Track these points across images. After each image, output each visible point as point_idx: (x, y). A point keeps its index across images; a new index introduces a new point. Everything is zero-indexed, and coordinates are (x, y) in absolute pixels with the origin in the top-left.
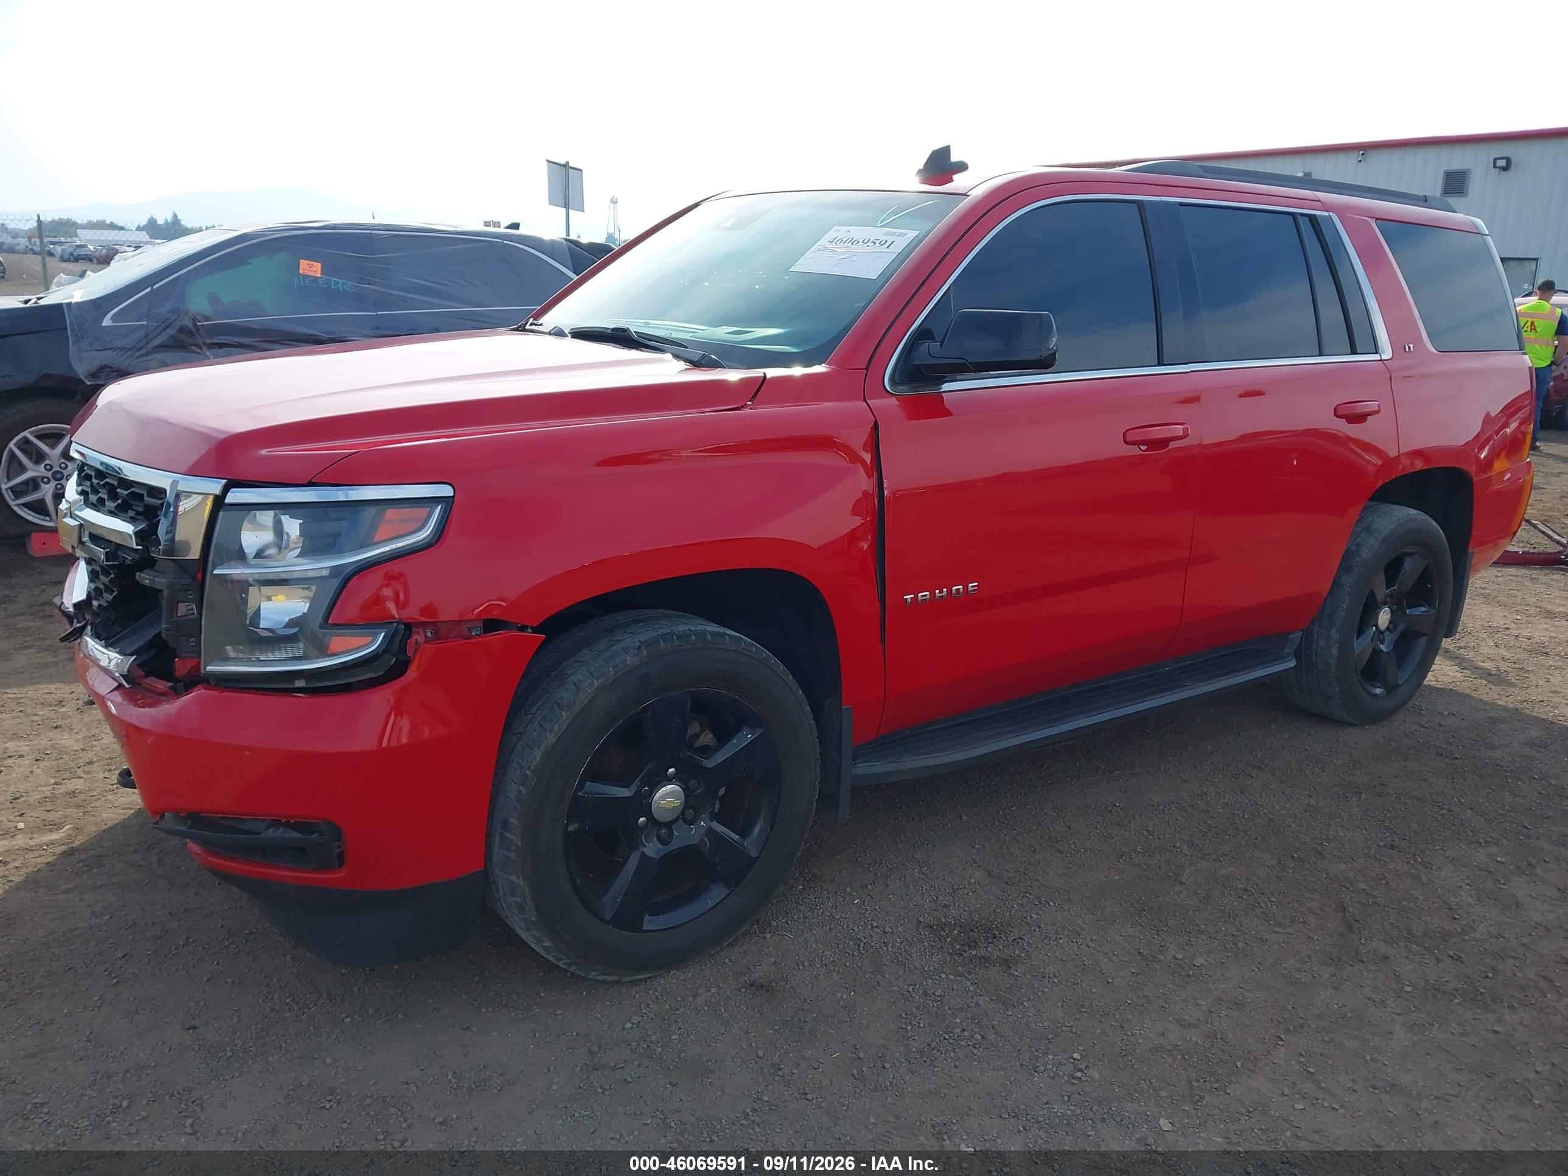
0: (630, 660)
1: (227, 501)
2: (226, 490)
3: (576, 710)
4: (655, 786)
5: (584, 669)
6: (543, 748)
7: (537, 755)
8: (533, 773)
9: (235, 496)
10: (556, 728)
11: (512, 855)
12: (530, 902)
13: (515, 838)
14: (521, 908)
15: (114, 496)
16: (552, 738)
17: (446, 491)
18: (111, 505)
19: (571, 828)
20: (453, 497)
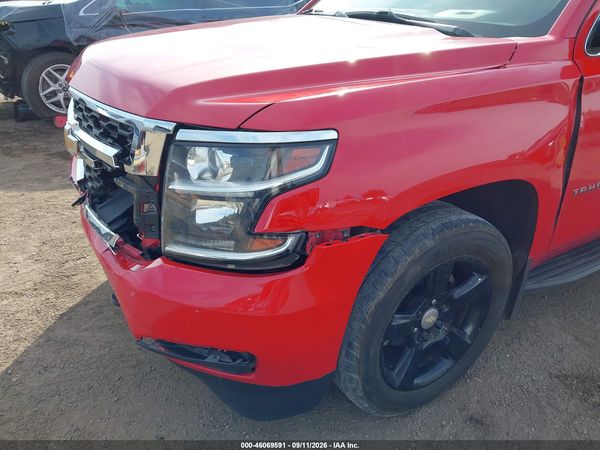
0: (429, 243)
1: (177, 138)
2: (176, 130)
3: (397, 277)
4: (424, 310)
5: (399, 248)
6: (376, 301)
7: (372, 305)
8: (370, 316)
9: (183, 135)
10: (384, 288)
11: (354, 364)
12: (361, 388)
13: (356, 354)
14: (355, 390)
15: (98, 126)
16: (381, 295)
17: (332, 135)
18: (96, 131)
19: (385, 344)
20: (337, 140)
